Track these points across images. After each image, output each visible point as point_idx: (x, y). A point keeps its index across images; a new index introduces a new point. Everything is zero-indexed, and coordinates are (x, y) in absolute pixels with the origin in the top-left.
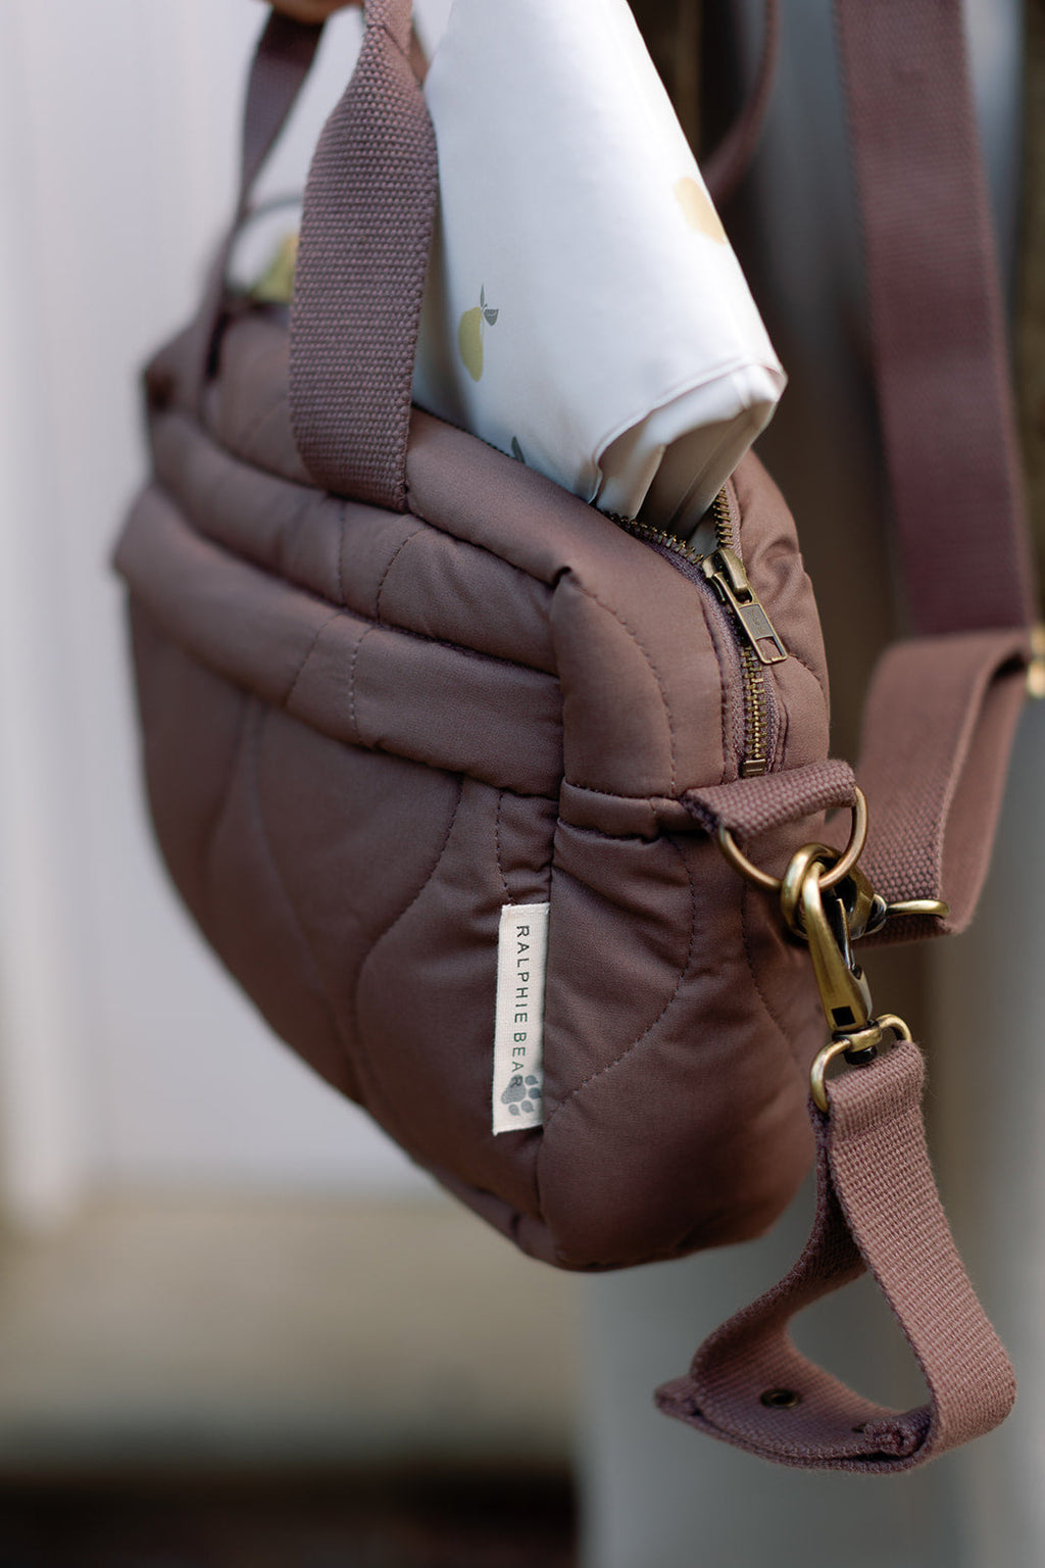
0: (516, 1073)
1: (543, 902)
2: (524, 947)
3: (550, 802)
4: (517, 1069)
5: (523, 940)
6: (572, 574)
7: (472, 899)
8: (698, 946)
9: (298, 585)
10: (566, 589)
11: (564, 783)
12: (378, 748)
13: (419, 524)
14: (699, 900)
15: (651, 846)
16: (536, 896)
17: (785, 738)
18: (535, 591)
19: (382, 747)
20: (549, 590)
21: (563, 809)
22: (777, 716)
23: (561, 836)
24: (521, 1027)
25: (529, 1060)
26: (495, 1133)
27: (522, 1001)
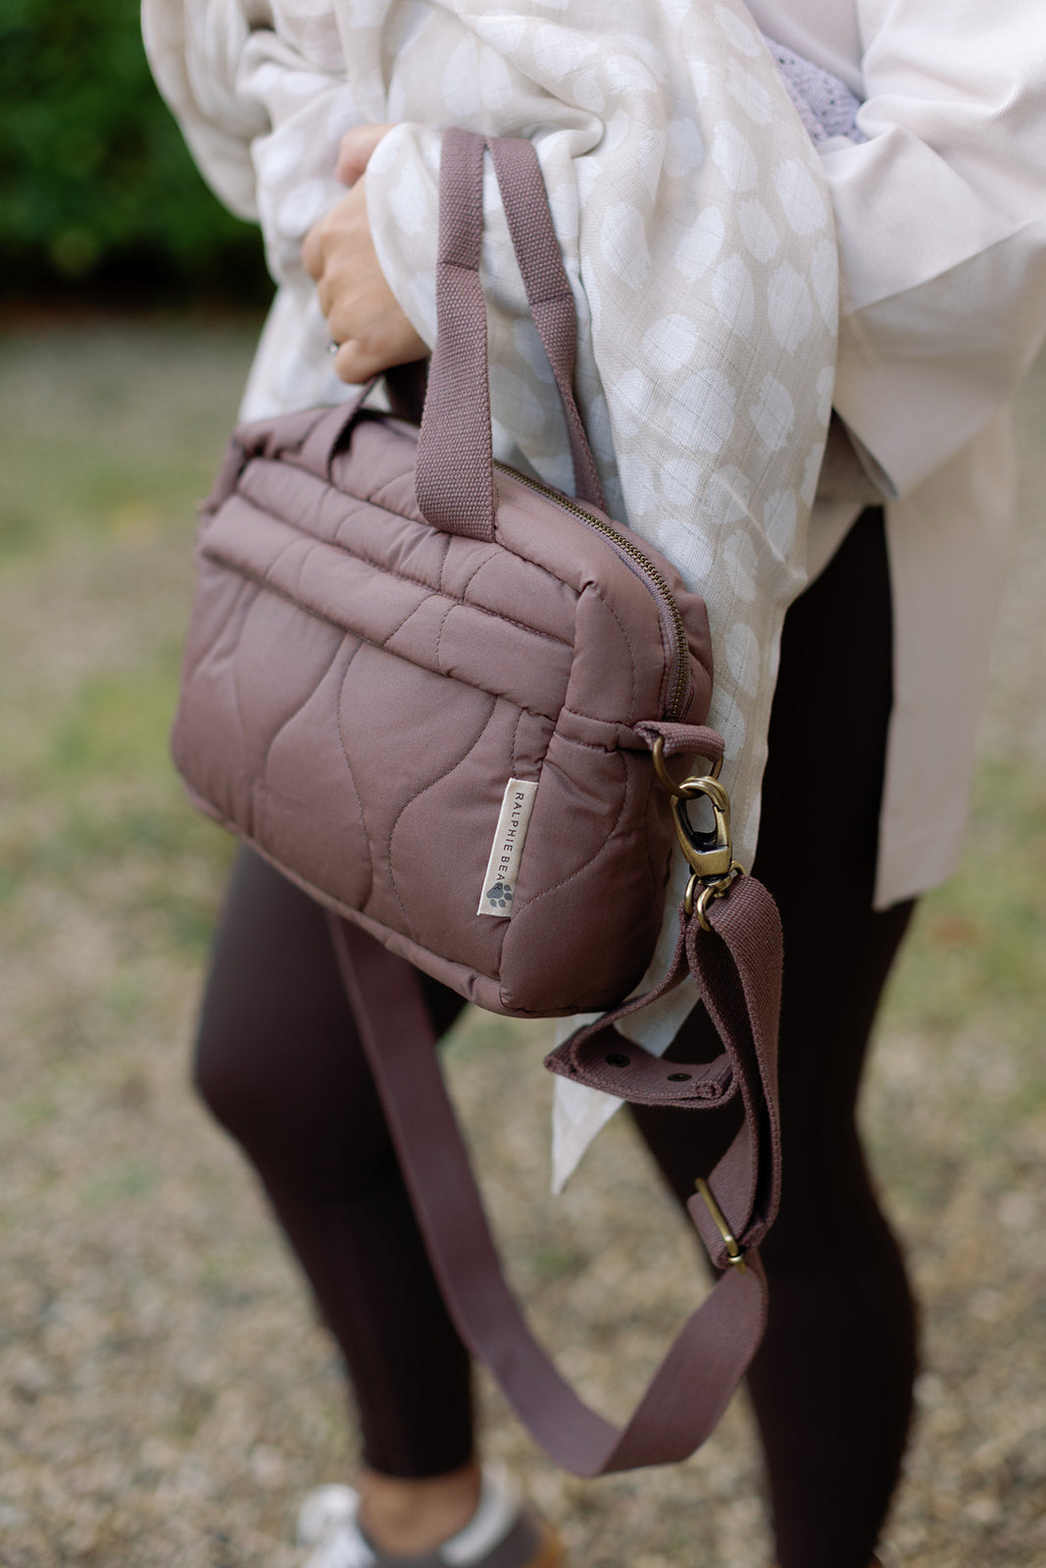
0: (500, 881)
2: (518, 806)
3: (551, 722)
4: (500, 878)
5: (519, 801)
6: (593, 585)
7: (491, 774)
8: (623, 818)
9: (404, 576)
10: (588, 594)
11: (563, 709)
12: (448, 675)
13: (502, 549)
14: (629, 792)
15: (609, 754)
16: (531, 777)
17: (689, 705)
18: (570, 594)
19: (451, 674)
20: (579, 594)
21: (559, 725)
22: (689, 691)
23: (556, 742)
24: (507, 853)
25: (509, 875)
26: (478, 914)
27: (511, 838)
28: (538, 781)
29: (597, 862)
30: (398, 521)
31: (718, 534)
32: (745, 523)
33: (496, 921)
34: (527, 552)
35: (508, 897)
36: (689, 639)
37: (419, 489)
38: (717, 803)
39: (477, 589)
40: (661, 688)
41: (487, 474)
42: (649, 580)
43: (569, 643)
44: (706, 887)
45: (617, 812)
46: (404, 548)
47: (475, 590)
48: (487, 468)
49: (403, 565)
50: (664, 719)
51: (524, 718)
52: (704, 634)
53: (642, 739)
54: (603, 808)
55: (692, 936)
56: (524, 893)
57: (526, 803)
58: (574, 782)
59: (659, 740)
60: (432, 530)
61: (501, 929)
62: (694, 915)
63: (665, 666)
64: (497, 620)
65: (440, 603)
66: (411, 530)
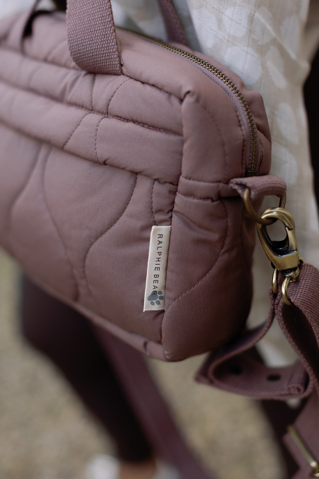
0: (155, 289)
1: (169, 225)
2: (160, 242)
3: (174, 186)
4: (155, 288)
5: (160, 240)
6: (191, 94)
7: (140, 224)
8: (227, 241)
9: (71, 104)
10: (188, 100)
11: (181, 177)
12: (105, 163)
13: (127, 78)
14: (230, 224)
15: (215, 203)
16: (166, 223)
17: (261, 163)
18: (175, 101)
19: (107, 163)
20: (181, 101)
21: (180, 188)
22: (260, 154)
23: (179, 199)
24: (157, 272)
25: (160, 285)
26: (144, 311)
27: (158, 263)
28: (171, 224)
29: (214, 270)
30: (63, 71)
31: (261, 50)
32: (274, 42)
33: (156, 313)
34: (144, 78)
35: (161, 298)
36: (256, 120)
37: (71, 48)
38: (287, 225)
39: (115, 106)
40: (243, 155)
41: (111, 31)
42: (225, 85)
43: (178, 133)
44: (285, 277)
45: (223, 239)
46: (68, 87)
47: (114, 106)
48: (111, 27)
49: (69, 97)
50: (246, 175)
51: (157, 186)
52: (263, 116)
53: (235, 191)
54: (215, 237)
55: (279, 309)
56: (170, 295)
57: (164, 240)
58: (195, 223)
59: (247, 191)
60: (83, 73)
61: (159, 318)
62: (279, 294)
63: (244, 141)
64: (130, 125)
65: (93, 118)
66: (71, 75)
